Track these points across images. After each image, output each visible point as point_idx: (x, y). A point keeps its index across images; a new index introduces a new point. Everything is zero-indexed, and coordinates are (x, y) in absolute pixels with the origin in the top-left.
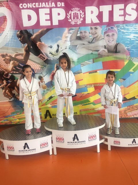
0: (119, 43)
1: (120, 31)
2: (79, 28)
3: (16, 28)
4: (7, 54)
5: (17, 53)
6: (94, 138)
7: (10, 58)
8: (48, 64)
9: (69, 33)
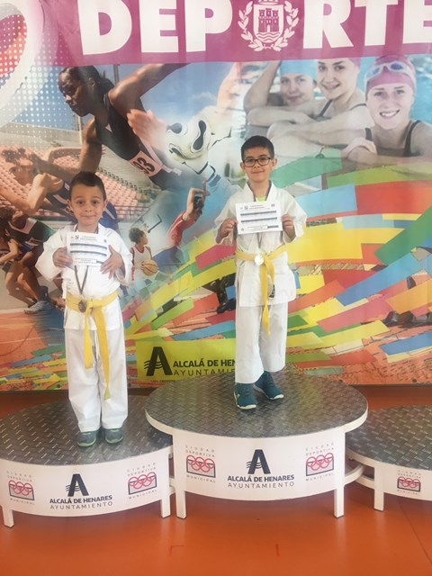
0: (418, 122)
1: (426, 79)
2: (280, 65)
3: (56, 60)
4: (22, 151)
5: (58, 148)
6: (324, 464)
7: (32, 163)
8: (163, 189)
9: (241, 81)
